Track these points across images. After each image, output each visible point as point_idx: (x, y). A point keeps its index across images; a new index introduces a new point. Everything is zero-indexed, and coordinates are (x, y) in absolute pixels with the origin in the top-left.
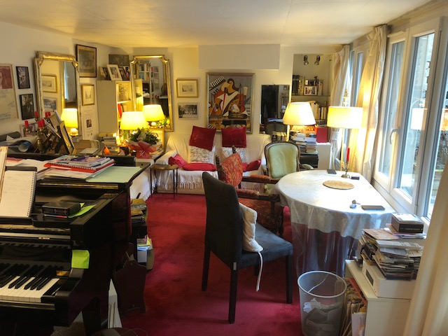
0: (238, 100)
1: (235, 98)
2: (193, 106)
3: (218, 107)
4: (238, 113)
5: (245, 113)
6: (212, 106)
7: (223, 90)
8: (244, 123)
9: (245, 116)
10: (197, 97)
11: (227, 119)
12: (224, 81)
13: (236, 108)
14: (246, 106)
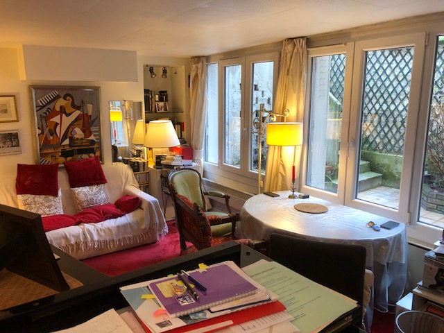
0: (81, 122)
1: (77, 119)
2: (11, 134)
3: (53, 133)
4: (82, 139)
5: (92, 138)
6: (42, 133)
7: (58, 109)
8: (93, 151)
9: (93, 142)
10: (17, 121)
11: (67, 148)
12: (58, 97)
13: (78, 133)
14: (93, 129)
